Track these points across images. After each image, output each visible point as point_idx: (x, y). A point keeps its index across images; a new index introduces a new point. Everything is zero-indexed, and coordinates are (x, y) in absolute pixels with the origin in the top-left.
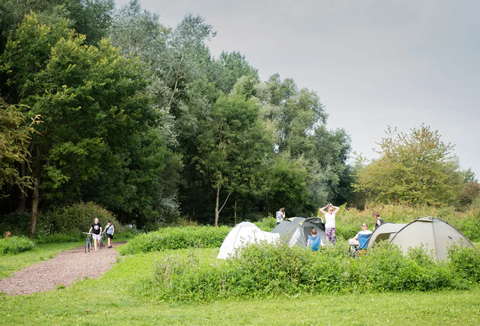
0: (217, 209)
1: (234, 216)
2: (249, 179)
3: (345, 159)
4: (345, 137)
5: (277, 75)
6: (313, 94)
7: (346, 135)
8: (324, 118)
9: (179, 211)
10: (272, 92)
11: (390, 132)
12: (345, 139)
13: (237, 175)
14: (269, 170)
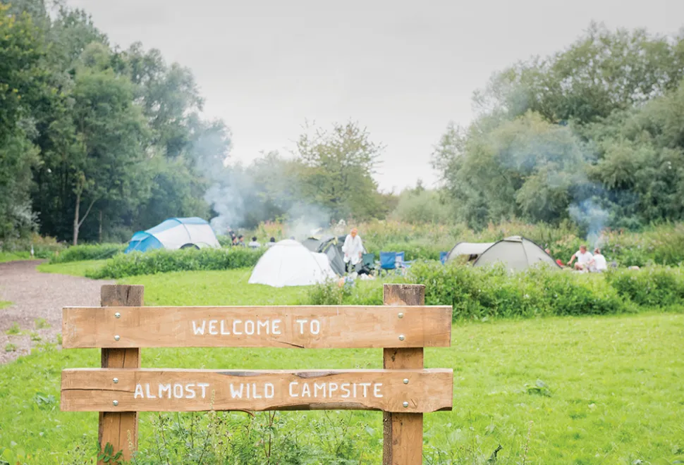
0: (76, 222)
1: (98, 230)
2: (122, 182)
3: (225, 157)
4: (225, 129)
5: (139, 44)
6: (187, 70)
7: (225, 126)
8: (200, 103)
9: (37, 223)
10: (133, 67)
11: (307, 126)
12: (224, 132)
13: (104, 177)
14: (147, 172)
